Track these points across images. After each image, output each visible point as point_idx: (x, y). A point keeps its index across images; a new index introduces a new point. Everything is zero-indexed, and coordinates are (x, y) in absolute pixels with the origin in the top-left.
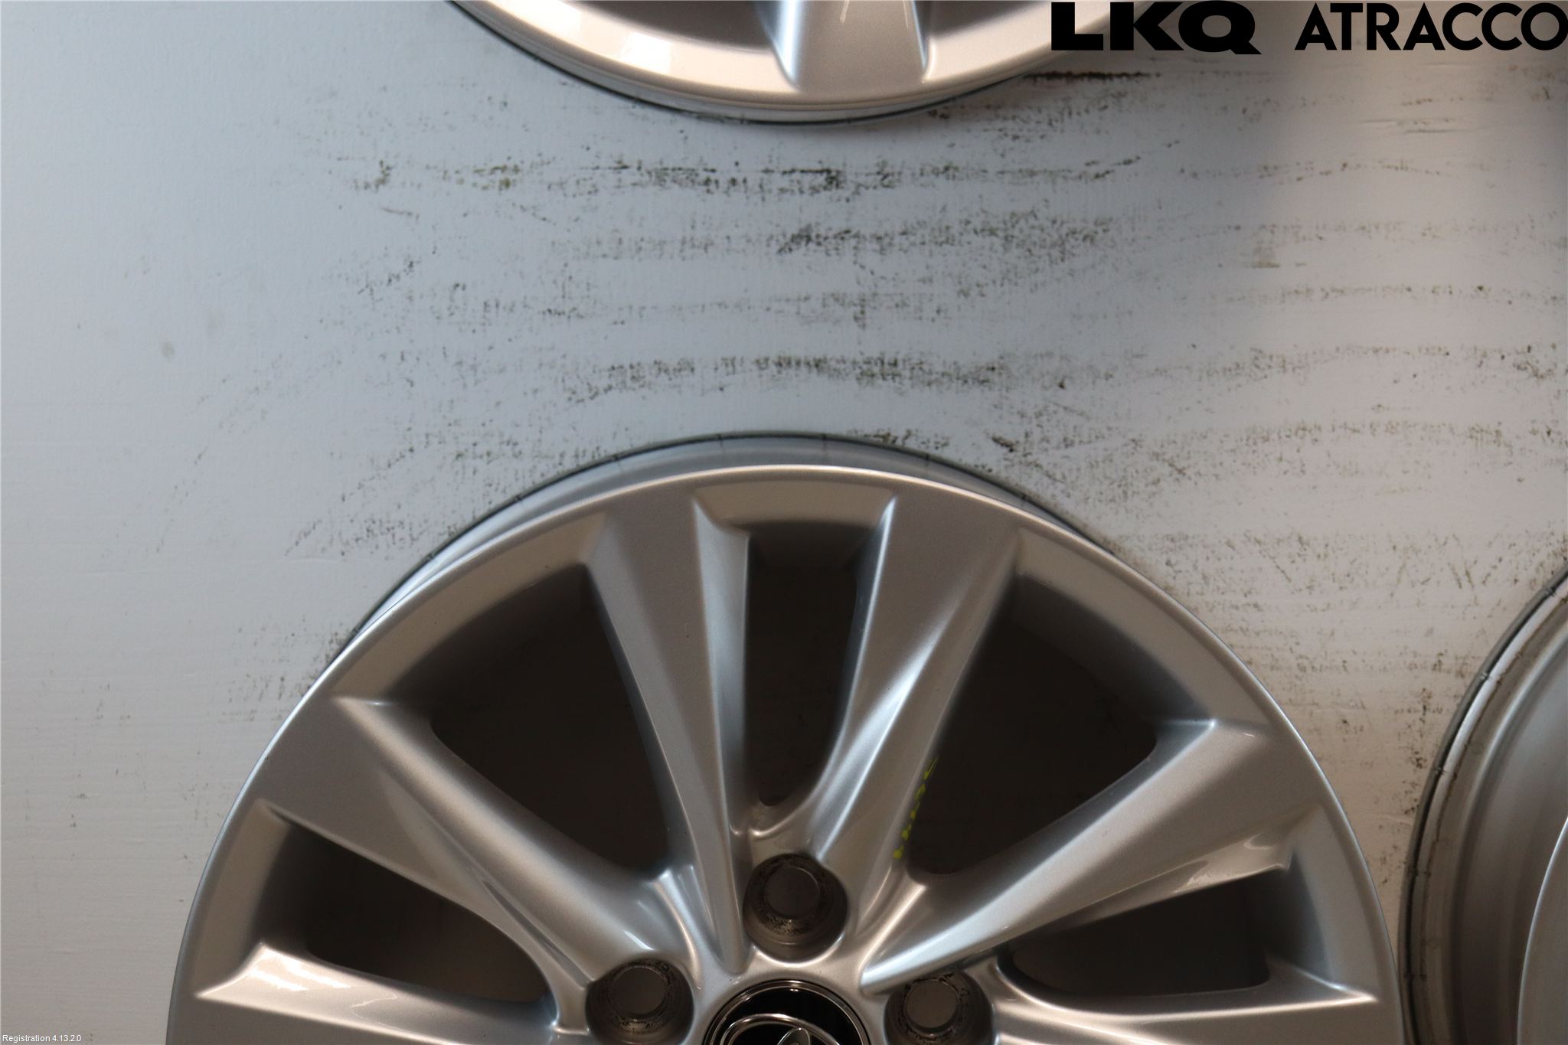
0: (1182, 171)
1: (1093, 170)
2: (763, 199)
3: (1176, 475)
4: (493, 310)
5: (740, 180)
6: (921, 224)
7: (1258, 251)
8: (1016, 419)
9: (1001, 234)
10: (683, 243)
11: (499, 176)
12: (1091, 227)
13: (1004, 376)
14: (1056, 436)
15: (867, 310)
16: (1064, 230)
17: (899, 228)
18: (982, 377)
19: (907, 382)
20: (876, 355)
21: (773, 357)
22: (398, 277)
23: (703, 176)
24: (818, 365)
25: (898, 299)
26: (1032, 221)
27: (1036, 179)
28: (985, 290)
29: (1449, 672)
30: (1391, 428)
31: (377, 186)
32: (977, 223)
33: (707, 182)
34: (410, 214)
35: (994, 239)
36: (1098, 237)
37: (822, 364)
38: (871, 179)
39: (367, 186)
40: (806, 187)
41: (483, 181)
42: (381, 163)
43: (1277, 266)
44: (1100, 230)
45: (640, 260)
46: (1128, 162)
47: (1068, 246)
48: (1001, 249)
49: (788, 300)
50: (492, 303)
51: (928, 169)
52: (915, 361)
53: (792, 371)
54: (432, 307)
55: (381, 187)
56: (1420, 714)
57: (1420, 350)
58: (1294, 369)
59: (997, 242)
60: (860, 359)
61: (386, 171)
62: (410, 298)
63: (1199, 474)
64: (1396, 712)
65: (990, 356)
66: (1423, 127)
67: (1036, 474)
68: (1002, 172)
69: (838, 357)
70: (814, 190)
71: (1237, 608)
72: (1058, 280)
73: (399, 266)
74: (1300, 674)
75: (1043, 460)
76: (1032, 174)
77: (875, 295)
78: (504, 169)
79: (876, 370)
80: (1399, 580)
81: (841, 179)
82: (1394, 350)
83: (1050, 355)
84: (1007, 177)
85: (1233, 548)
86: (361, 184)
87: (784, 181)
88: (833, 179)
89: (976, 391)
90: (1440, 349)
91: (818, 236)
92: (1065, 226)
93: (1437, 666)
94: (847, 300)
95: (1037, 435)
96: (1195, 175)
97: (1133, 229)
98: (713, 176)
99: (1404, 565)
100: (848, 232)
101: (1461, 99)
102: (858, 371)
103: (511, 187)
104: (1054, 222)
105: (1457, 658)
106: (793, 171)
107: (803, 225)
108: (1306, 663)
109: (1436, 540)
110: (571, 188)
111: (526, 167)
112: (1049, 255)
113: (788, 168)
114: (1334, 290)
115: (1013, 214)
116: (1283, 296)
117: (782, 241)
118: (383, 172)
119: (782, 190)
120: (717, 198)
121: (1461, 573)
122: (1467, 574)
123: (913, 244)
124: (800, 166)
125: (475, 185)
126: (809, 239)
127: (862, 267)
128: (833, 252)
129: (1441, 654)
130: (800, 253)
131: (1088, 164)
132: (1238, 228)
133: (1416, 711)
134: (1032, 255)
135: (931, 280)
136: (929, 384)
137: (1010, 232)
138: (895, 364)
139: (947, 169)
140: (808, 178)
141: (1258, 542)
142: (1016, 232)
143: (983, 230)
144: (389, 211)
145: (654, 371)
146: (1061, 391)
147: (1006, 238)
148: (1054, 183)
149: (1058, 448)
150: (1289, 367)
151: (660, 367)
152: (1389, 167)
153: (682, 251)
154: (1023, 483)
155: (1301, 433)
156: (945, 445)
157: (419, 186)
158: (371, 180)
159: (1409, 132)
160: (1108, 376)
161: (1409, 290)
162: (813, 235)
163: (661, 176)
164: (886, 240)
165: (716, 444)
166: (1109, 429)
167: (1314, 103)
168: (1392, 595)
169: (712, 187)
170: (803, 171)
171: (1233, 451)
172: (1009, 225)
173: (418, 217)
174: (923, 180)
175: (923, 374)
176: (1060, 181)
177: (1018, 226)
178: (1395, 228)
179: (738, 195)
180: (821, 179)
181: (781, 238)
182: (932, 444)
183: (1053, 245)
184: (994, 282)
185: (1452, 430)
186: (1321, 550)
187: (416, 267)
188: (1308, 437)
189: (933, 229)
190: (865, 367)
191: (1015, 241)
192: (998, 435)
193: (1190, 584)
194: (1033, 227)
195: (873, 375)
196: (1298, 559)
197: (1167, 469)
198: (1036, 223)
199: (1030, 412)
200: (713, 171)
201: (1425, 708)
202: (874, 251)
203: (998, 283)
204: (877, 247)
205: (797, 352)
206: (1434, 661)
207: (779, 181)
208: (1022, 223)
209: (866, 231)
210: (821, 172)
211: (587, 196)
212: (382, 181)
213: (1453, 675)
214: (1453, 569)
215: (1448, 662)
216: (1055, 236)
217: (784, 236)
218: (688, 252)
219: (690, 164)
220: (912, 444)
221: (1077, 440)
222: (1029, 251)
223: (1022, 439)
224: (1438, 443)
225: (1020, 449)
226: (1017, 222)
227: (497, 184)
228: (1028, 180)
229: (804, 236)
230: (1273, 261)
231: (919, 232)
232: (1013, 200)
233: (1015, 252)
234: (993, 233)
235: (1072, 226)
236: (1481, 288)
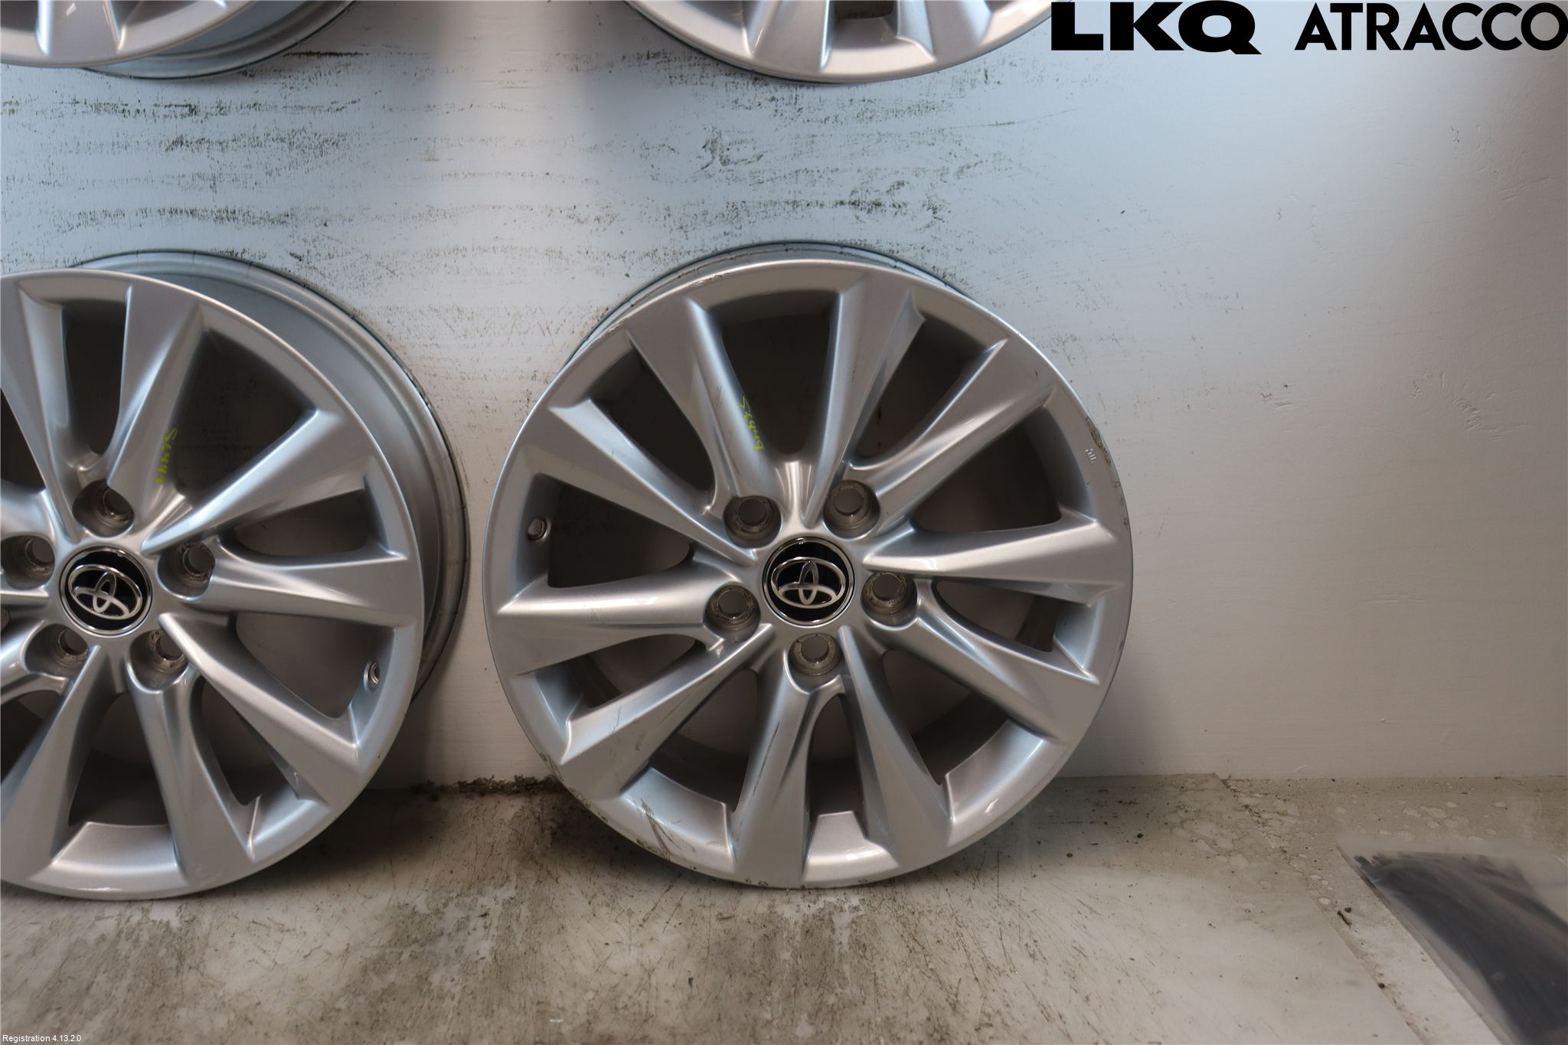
0: (384, 107)
1: (335, 106)
2: (155, 121)
3: (390, 274)
5: (141, 110)
6: (243, 135)
7: (427, 151)
8: (303, 243)
9: (287, 141)
10: (113, 145)
11: (8, 107)
12: (336, 138)
13: (294, 219)
14: (324, 253)
15: (217, 183)
16: (321, 140)
17: (231, 137)
18: (282, 220)
19: (241, 222)
20: (223, 208)
21: (167, 209)
23: (121, 108)
24: (192, 212)
25: (233, 177)
26: (303, 134)
27: (304, 111)
28: (280, 172)
29: (540, 381)
30: (504, 250)
32: (274, 135)
33: (124, 111)
35: (284, 144)
36: (340, 143)
37: (194, 212)
38: (214, 110)
40: (178, 115)
43: (438, 160)
44: (341, 139)
45: (90, 154)
46: (354, 102)
47: (324, 148)
48: (288, 150)
49: (173, 177)
51: (245, 105)
52: (245, 210)
53: (178, 216)
56: (526, 403)
57: (517, 207)
58: (450, 217)
59: (286, 146)
60: (215, 210)
63: (402, 273)
64: (513, 402)
65: (286, 209)
66: (512, 85)
67: (315, 273)
68: (286, 107)
69: (203, 208)
70: (183, 116)
71: (427, 346)
72: (320, 167)
74: (462, 381)
75: (318, 265)
76: (302, 108)
77: (220, 174)
78: (10, 103)
79: (224, 215)
80: (512, 332)
81: (197, 110)
82: (504, 207)
83: (318, 208)
84: (288, 110)
85: (422, 313)
87: (166, 111)
88: (193, 110)
89: (279, 227)
90: (527, 207)
91: (187, 142)
92: (322, 137)
93: (534, 377)
94: (205, 177)
95: (313, 252)
96: (390, 109)
97: (359, 139)
98: (127, 108)
99: (514, 323)
100: (203, 139)
101: (532, 70)
102: (214, 217)
103: (15, 113)
104: (316, 135)
105: (544, 373)
106: (170, 106)
107: (178, 136)
108: (465, 376)
109: (531, 310)
110: (49, 114)
111: (22, 102)
112: (314, 153)
113: (168, 104)
114: (469, 174)
115: (293, 131)
116: (443, 176)
117: (167, 144)
119: (165, 116)
120: (130, 119)
121: (545, 328)
122: (548, 328)
123: (239, 146)
124: (174, 103)
126: (182, 143)
127: (213, 159)
128: (196, 151)
129: (535, 371)
130: (178, 150)
131: (332, 103)
132: (416, 139)
133: (524, 401)
134: (304, 153)
135: (251, 167)
136: (254, 224)
137: (292, 140)
138: (234, 212)
139: (255, 105)
140: (179, 109)
141: (436, 310)
142: (295, 140)
143: (277, 139)
145: (103, 215)
146: (325, 228)
147: (290, 143)
148: (314, 113)
149: (326, 259)
150: (447, 216)
151: (106, 214)
152: (495, 107)
153: (112, 149)
154: (308, 278)
155: (456, 252)
156: (265, 257)
159: (505, 87)
160: (350, 220)
161: (510, 174)
162: (184, 142)
163: (98, 108)
164: (225, 144)
165: (135, 256)
166: (353, 249)
168: (508, 339)
169: (127, 114)
170: (176, 106)
171: (420, 261)
172: (291, 136)
174: (242, 110)
175: (250, 219)
176: (317, 112)
177: (296, 137)
178: (500, 140)
179: (141, 118)
180: (186, 110)
181: (167, 142)
182: (257, 256)
183: (316, 148)
184: (285, 168)
185: (536, 250)
186: (470, 315)
188: (460, 255)
189: (250, 139)
190: (218, 214)
191: (295, 145)
192: (292, 252)
193: (401, 333)
194: (304, 138)
195: (222, 219)
196: (458, 321)
197: (385, 271)
198: (306, 135)
199: (310, 239)
200: (126, 105)
201: (528, 400)
202: (218, 150)
203: (287, 168)
204: (220, 148)
205: (181, 206)
206: (532, 375)
207: (163, 111)
208: (298, 134)
209: (213, 139)
210: (186, 106)
211: (58, 118)
213: (542, 381)
214: (540, 326)
215: (539, 375)
216: (317, 143)
217: (169, 141)
218: (116, 150)
219: (114, 101)
220: (246, 257)
221: (336, 255)
222: (303, 151)
223: (306, 254)
224: (529, 258)
225: (305, 259)
226: (296, 135)
227: (8, 111)
228: (300, 112)
229: (179, 142)
230: (436, 158)
231: (242, 140)
232: (292, 123)
233: (295, 151)
234: (283, 140)
235: (326, 137)
236: (548, 174)
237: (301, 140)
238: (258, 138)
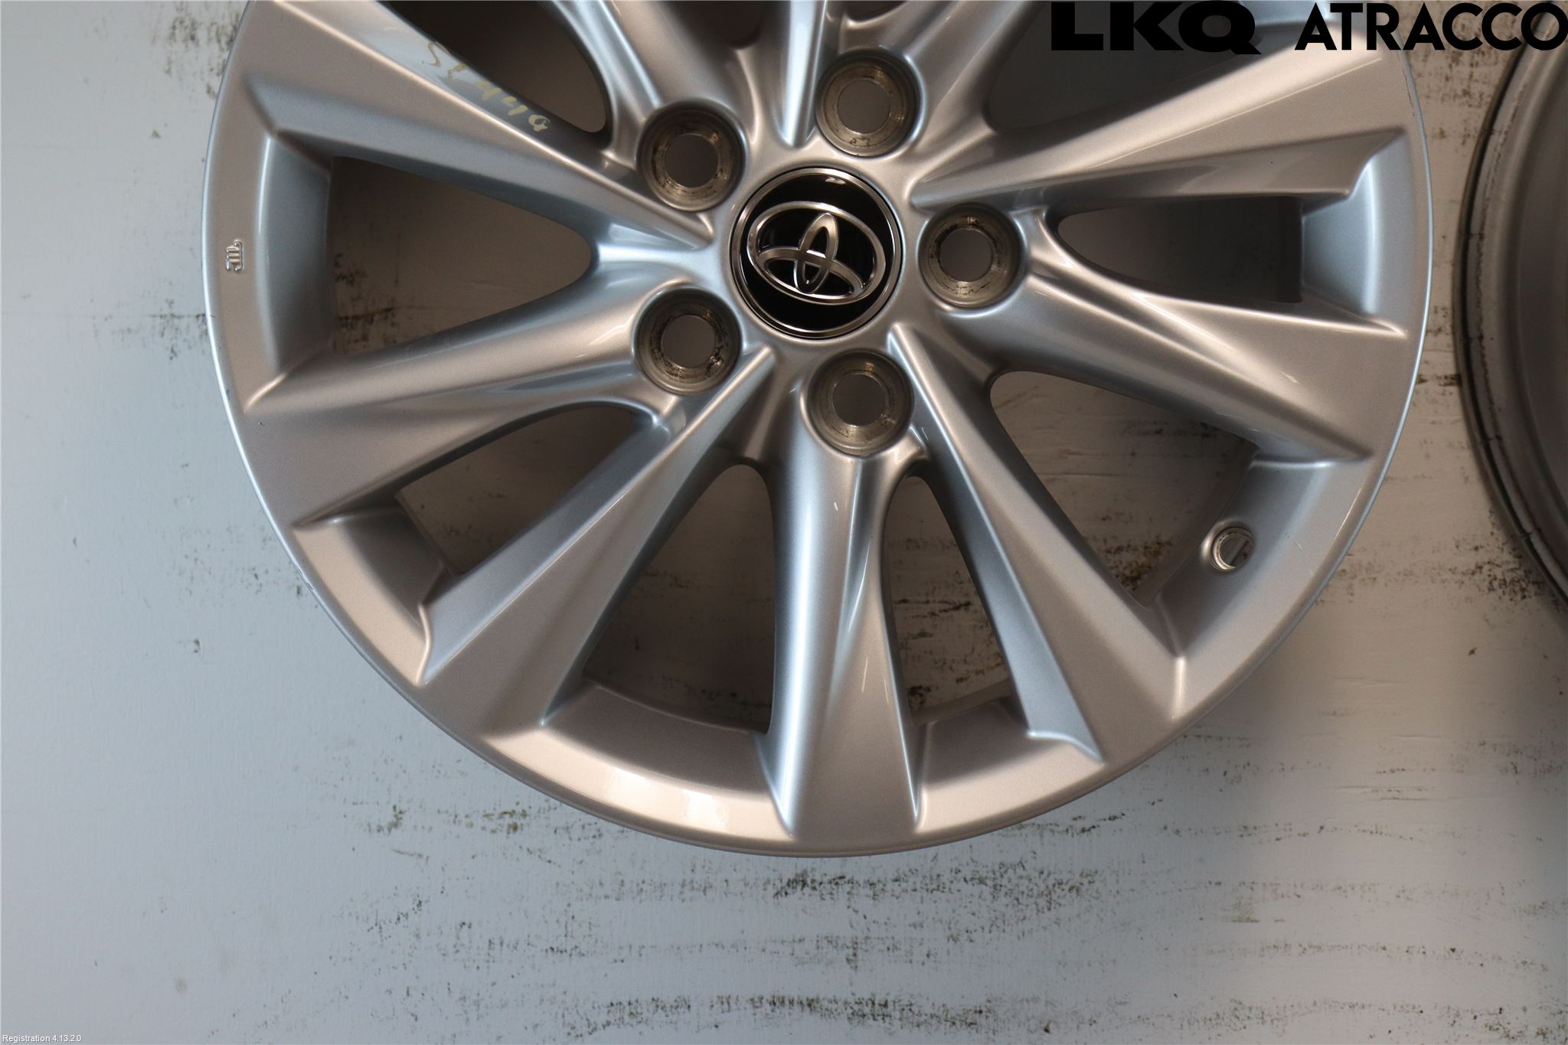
0: (1166, 828)
1: (1080, 824)
4: (498, 947)
6: (913, 872)
7: (1238, 905)
9: (990, 883)
10: (683, 885)
11: (508, 820)
12: (1077, 877)
13: (991, 1019)
15: (860, 952)
16: (1051, 881)
17: (891, 876)
18: (969, 1019)
19: (897, 1023)
20: (867, 995)
21: (767, 997)
22: (407, 916)
24: (811, 1004)
25: (889, 943)
26: (1020, 871)
27: (1024, 831)
28: (974, 936)
31: (390, 830)
32: (967, 872)
34: (420, 856)
35: (983, 887)
36: (1083, 889)
37: (814, 1004)
39: (380, 829)
41: (490, 825)
42: (395, 807)
43: (1256, 922)
44: (1085, 881)
45: (641, 901)
46: (1113, 818)
47: (1054, 897)
48: (990, 897)
49: (783, 942)
50: (497, 941)
52: (905, 1002)
53: (785, 1010)
54: (438, 945)
55: (393, 830)
57: (1395, 1007)
58: (1272, 1021)
59: (986, 890)
60: (851, 999)
61: (399, 815)
62: (418, 936)
65: (978, 999)
66: (1396, 794)
69: (830, 996)
72: (1045, 928)
73: (407, 905)
77: (867, 938)
78: (512, 814)
79: (867, 1010)
82: (1370, 1005)
83: (1036, 999)
86: (374, 827)
89: (964, 1033)
90: (1414, 1007)
91: (813, 881)
92: (1052, 877)
94: (840, 943)
96: (1178, 832)
97: (1117, 882)
100: (842, 878)
101: (1433, 770)
102: (849, 1011)
103: (519, 831)
104: (1042, 873)
107: (799, 871)
110: (576, 832)
111: (533, 812)
112: (1036, 904)
114: (1310, 947)
115: (1002, 864)
116: (1262, 949)
117: (779, 885)
118: (396, 816)
123: (906, 891)
125: (483, 828)
126: (804, 884)
127: (856, 912)
128: (828, 897)
130: (796, 896)
131: (1075, 819)
132: (1219, 883)
134: (1019, 903)
135: (922, 926)
136: (918, 1025)
137: (999, 882)
138: (886, 1005)
142: (1005, 882)
143: (972, 879)
144: (399, 852)
145: (652, 1007)
146: (1046, 1035)
147: (995, 886)
148: (1042, 836)
150: (1267, 1019)
151: (658, 1004)
152: (1364, 831)
153: (681, 893)
157: (431, 828)
158: (384, 824)
159: (1383, 798)
160: (1092, 1022)
161: (1384, 949)
162: (809, 881)
164: (879, 886)
167: (1292, 768)
172: (998, 874)
173: (428, 858)
175: (912, 1015)
176: (1047, 834)
177: (1006, 876)
178: (1370, 889)
181: (777, 882)
183: (1040, 895)
184: (983, 929)
187: (424, 906)
189: (924, 877)
190: (856, 1007)
191: (1003, 890)
194: (1021, 877)
195: (864, 1015)
198: (1024, 873)
202: (867, 896)
203: (987, 929)
204: (871, 893)
205: (790, 991)
208: (1010, 872)
209: (861, 878)
211: (591, 840)
212: (395, 825)
216: (1043, 887)
217: (781, 881)
218: (688, 894)
222: (1017, 900)
226: (1006, 872)
227: (506, 828)
228: (1017, 832)
229: (800, 882)
230: (1252, 917)
231: (911, 880)
232: (1001, 851)
233: (1004, 900)
234: (982, 881)
235: (1058, 877)
236: (1453, 950)
237: (1015, 881)
238: (938, 876)
